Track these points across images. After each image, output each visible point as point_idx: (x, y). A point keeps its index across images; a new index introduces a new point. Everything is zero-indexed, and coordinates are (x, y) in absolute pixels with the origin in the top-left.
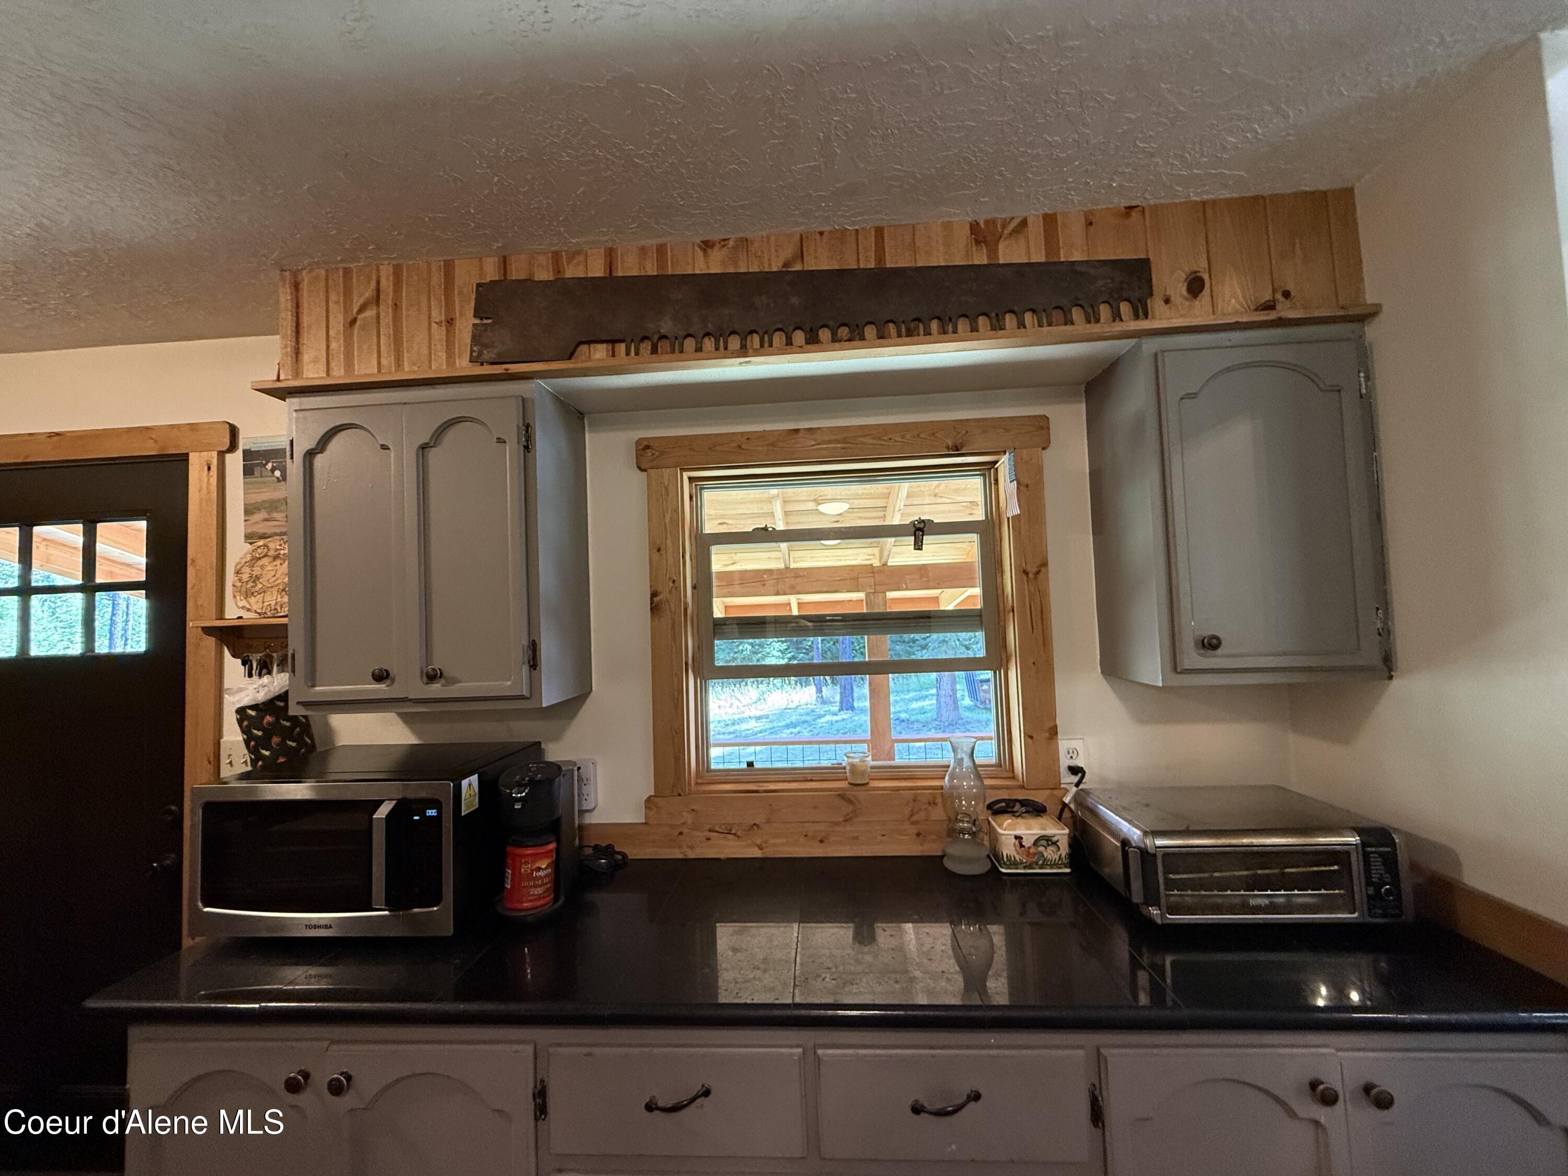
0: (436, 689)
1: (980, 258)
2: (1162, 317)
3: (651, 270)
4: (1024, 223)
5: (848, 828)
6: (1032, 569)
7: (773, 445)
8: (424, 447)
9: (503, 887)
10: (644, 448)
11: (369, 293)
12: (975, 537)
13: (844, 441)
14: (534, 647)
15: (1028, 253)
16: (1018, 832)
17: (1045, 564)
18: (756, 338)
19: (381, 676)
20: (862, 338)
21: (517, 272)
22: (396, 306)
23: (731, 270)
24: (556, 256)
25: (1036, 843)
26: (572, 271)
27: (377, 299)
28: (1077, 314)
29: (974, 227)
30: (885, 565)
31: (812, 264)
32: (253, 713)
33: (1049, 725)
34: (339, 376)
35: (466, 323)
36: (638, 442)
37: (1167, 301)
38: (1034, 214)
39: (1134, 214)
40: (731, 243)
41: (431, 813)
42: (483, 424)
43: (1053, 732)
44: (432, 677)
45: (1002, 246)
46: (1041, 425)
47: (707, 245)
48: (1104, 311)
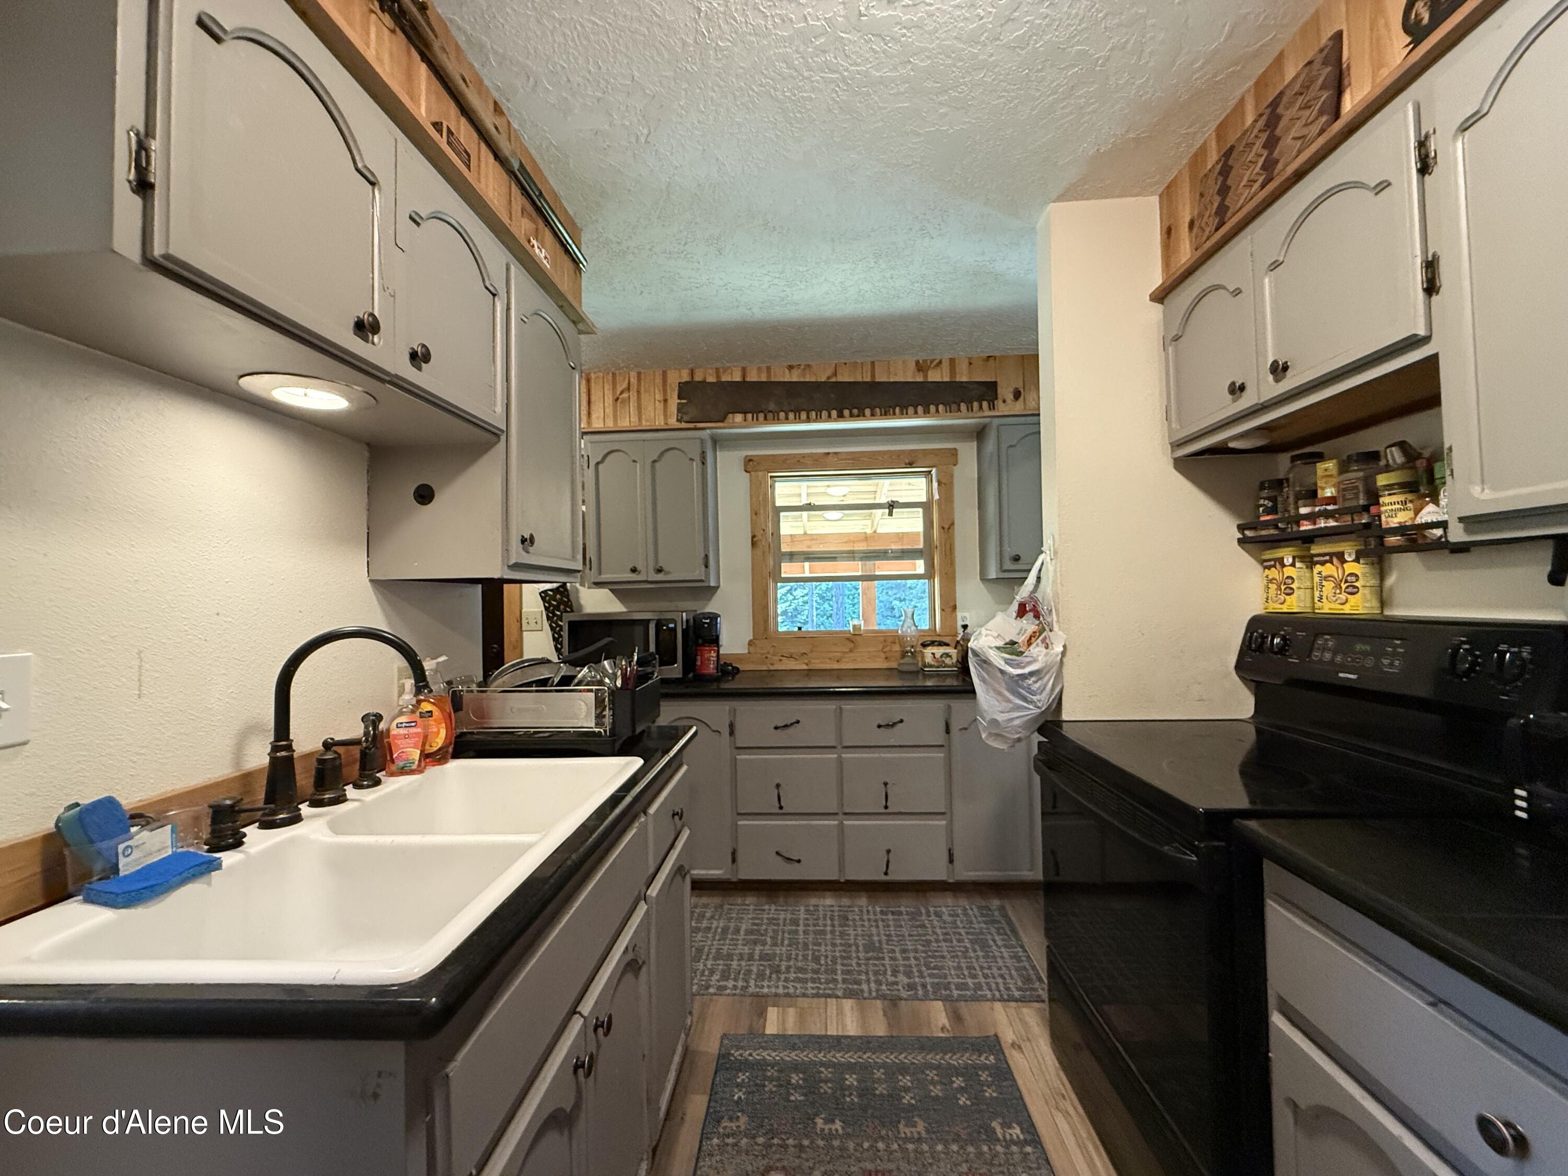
0: (660, 577)
1: (920, 379)
2: (1002, 409)
3: (764, 378)
4: (940, 362)
5: (852, 655)
6: (946, 527)
7: (816, 460)
8: (654, 461)
9: (695, 665)
10: (749, 460)
11: (625, 385)
12: (920, 510)
13: (853, 459)
14: (706, 556)
15: (942, 377)
16: (933, 651)
17: (953, 524)
18: (814, 413)
19: (634, 570)
20: (864, 416)
21: (698, 378)
22: (639, 392)
23: (802, 380)
24: (717, 369)
25: (941, 656)
26: (725, 378)
27: (628, 389)
28: (963, 406)
29: (917, 363)
30: (875, 532)
31: (840, 379)
32: (551, 593)
33: (952, 604)
34: (610, 425)
35: (674, 402)
36: (747, 456)
37: (1004, 401)
38: (946, 357)
39: (991, 361)
40: (802, 367)
41: (672, 625)
42: (683, 452)
43: (954, 607)
44: (659, 571)
45: (930, 373)
46: (954, 453)
47: (791, 367)
48: (976, 405)
